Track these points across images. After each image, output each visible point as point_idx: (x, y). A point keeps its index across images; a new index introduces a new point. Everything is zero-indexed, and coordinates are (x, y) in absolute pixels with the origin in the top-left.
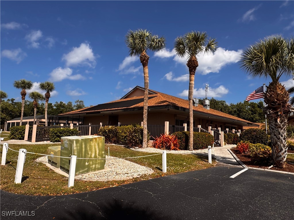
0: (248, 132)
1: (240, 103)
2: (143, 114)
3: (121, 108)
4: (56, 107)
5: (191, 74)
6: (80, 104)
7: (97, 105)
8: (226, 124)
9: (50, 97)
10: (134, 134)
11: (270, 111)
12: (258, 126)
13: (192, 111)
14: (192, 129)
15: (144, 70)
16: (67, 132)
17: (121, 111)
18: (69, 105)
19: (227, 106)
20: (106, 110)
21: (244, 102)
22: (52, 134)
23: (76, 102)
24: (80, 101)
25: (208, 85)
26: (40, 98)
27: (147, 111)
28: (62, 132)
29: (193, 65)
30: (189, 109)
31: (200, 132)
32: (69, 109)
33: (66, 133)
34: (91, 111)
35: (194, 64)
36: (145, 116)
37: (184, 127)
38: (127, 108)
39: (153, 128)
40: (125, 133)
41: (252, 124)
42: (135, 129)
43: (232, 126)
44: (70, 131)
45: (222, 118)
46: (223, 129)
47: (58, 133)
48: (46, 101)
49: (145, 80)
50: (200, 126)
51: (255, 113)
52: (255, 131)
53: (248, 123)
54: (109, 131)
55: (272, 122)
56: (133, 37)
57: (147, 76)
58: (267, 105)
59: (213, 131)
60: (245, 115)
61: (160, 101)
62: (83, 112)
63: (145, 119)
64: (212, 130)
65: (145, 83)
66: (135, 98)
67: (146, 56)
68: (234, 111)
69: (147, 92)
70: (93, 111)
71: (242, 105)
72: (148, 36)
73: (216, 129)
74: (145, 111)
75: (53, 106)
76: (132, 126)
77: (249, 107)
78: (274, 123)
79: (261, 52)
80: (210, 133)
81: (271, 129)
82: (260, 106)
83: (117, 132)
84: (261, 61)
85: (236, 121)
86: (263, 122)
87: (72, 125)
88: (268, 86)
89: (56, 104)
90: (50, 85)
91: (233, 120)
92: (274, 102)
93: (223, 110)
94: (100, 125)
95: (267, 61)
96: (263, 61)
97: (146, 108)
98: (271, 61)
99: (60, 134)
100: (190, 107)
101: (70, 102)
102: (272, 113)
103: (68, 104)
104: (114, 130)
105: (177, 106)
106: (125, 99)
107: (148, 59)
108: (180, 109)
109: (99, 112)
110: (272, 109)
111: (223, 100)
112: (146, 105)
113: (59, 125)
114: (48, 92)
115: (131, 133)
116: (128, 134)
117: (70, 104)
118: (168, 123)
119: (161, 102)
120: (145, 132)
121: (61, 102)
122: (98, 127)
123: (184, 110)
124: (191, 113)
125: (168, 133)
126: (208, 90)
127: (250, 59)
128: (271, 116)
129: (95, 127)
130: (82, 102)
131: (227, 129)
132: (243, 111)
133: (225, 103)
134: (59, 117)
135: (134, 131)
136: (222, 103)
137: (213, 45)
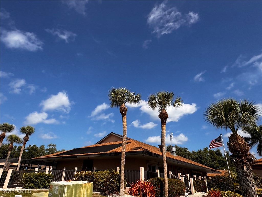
0: (215, 179)
1: (200, 151)
2: (121, 160)
3: (97, 153)
4: (28, 150)
5: (162, 124)
6: (52, 148)
7: (72, 149)
8: (192, 171)
9: (28, 140)
10: (111, 180)
11: (236, 159)
12: (221, 173)
13: (165, 158)
14: (166, 176)
15: (123, 119)
16: (43, 177)
17: (98, 156)
18: (41, 149)
19: (189, 153)
20: (83, 154)
21: (203, 149)
22: (26, 179)
23: (49, 146)
24: (52, 144)
25: (172, 133)
26: (18, 141)
27: (124, 157)
28: (38, 177)
29: (163, 117)
30: (163, 155)
31: (171, 178)
32: (41, 152)
33: (41, 178)
34: (68, 155)
35: (165, 116)
36: (123, 161)
37: (157, 173)
38: (104, 153)
39: (129, 174)
40: (102, 179)
41: (215, 171)
42: (112, 175)
43: (198, 173)
44: (46, 176)
45: (189, 165)
46: (191, 176)
47: (34, 178)
48: (23, 144)
49: (123, 128)
50: (171, 172)
51: (215, 160)
52: (221, 178)
53: (212, 170)
54: (85, 176)
55: (239, 169)
56: (114, 92)
57: (125, 125)
58: (232, 153)
59: (183, 178)
60: (207, 162)
61: (134, 147)
62: (58, 156)
63: (123, 165)
64: (181, 176)
65: (123, 131)
66: (109, 143)
67: (125, 108)
68: (196, 158)
69: (124, 139)
70: (69, 155)
71: (203, 152)
72: (126, 92)
73: (185, 175)
74: (123, 157)
75: (26, 149)
76: (108, 171)
77: (208, 154)
78: (241, 170)
79: (221, 110)
80: (181, 180)
81: (240, 177)
82: (218, 153)
83: (93, 178)
84: (222, 116)
85: (201, 168)
86: (224, 170)
87: (47, 170)
88: (230, 137)
89: (29, 147)
90: (30, 129)
91: (199, 167)
92: (237, 151)
93: (186, 157)
94: (75, 170)
95: (226, 116)
96: (223, 117)
97: (124, 153)
98: (229, 117)
99: (35, 180)
100: (163, 154)
101: (42, 146)
102: (238, 161)
103: (40, 147)
104: (90, 175)
105: (150, 152)
106: (100, 144)
107: (127, 110)
108: (153, 155)
109: (76, 157)
110: (237, 158)
111: (185, 148)
112: (124, 150)
113: (33, 170)
114: (27, 136)
115: (108, 179)
116: (105, 179)
117: (42, 147)
118: (143, 168)
119: (136, 148)
120: (123, 178)
121: (34, 145)
122: (73, 171)
123: (157, 157)
124: (165, 159)
125: (143, 179)
126: (172, 138)
127: (211, 114)
128: (238, 164)
129: (70, 172)
130: (54, 146)
131: (195, 176)
132: (204, 158)
133: (187, 150)
134: (32, 161)
135: (111, 177)
136: (185, 150)
137: (179, 102)
